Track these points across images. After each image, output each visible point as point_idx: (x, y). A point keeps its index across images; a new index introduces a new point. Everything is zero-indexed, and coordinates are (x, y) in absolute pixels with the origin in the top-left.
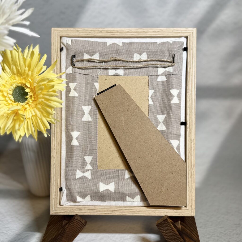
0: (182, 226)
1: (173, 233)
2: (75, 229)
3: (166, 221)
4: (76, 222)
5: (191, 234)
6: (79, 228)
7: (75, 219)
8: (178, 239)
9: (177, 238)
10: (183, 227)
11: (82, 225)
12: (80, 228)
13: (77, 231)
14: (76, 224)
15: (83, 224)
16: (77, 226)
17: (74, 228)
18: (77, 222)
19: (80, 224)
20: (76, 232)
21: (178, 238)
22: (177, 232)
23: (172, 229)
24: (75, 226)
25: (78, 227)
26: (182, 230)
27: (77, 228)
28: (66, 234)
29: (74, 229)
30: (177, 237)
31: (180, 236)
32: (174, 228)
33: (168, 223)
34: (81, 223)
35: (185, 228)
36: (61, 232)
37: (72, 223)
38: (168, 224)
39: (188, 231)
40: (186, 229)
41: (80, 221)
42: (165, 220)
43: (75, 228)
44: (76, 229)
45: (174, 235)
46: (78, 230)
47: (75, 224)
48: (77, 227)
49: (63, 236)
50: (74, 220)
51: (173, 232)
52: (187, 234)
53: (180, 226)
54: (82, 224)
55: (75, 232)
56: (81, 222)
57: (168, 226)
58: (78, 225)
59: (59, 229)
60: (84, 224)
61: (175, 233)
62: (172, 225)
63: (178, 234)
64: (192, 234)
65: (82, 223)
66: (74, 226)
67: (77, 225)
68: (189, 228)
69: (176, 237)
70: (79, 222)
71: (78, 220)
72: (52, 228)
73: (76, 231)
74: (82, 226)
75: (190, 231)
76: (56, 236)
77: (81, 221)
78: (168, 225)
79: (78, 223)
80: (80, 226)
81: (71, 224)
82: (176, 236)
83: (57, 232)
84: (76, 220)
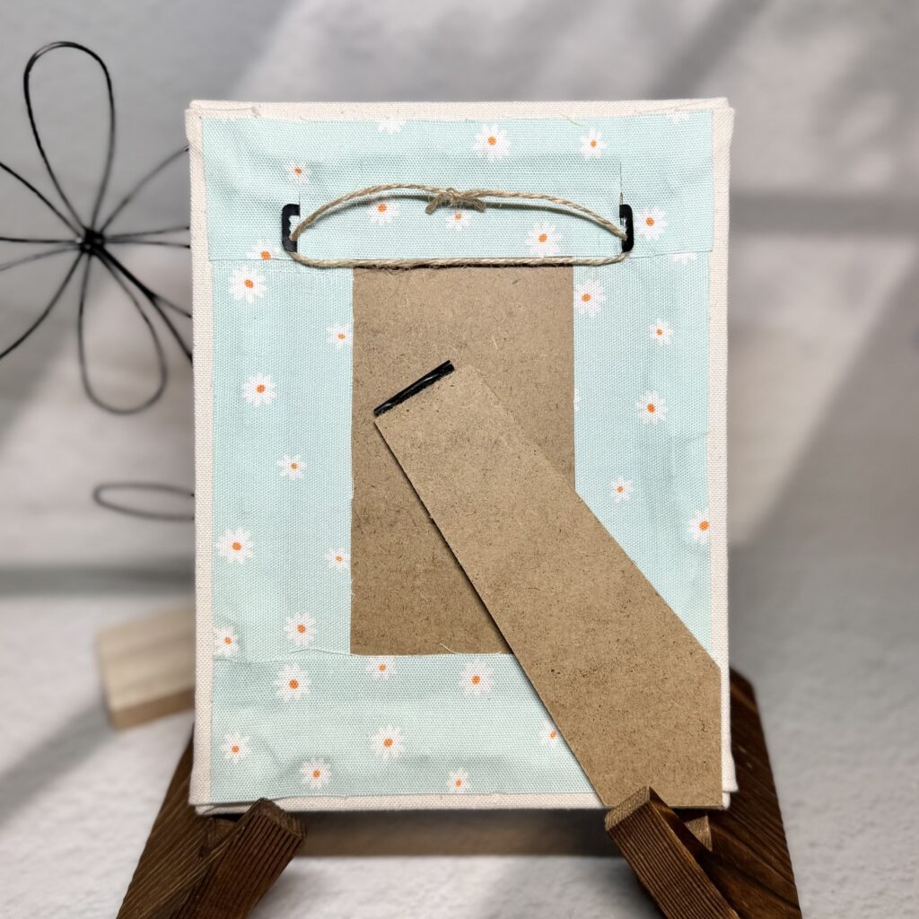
0: (716, 830)
1: (678, 862)
2: (255, 863)
3: (647, 813)
4: (259, 830)
5: (757, 862)
6: (275, 857)
7: (255, 820)
8: (698, 890)
9: (695, 885)
10: (722, 832)
11: (287, 845)
12: (279, 858)
13: (264, 872)
14: (259, 839)
15: (292, 839)
16: (264, 848)
17: (252, 858)
18: (265, 830)
19: (276, 841)
20: (261, 877)
21: (699, 887)
22: (691, 859)
23: (673, 847)
24: (256, 851)
25: (270, 855)
26: (714, 847)
27: (264, 859)
28: (214, 888)
29: (251, 864)
30: (695, 882)
31: (706, 878)
32: (678, 841)
33: (653, 822)
34: (284, 835)
35: (729, 837)
36: (196, 877)
37: (243, 839)
38: (653, 826)
39: (744, 848)
40: (736, 843)
41: (276, 829)
42: (643, 807)
43: (256, 860)
44: (262, 863)
45: (682, 871)
46: (268, 869)
47: (256, 843)
48: (266, 851)
49: (202, 895)
50: (251, 825)
51: (675, 858)
52: (738, 865)
53: (708, 829)
54: (285, 838)
55: (257, 877)
56: (281, 833)
57: (657, 832)
58: (267, 845)
59: (190, 865)
60: (297, 842)
61: (684, 862)
62: (672, 831)
63: (697, 867)
64: (760, 860)
65: (287, 834)
66: (253, 847)
67: (262, 846)
68: (751, 833)
69: (691, 880)
70: (274, 832)
71: (269, 824)
72: (161, 857)
73: (260, 872)
74: (285, 849)
75: (753, 850)
76: (176, 895)
77: (283, 826)
78: (653, 830)
79: (268, 837)
80: (277, 851)
81: (240, 844)
82: (689, 874)
83: (179, 878)
84: (261, 826)
